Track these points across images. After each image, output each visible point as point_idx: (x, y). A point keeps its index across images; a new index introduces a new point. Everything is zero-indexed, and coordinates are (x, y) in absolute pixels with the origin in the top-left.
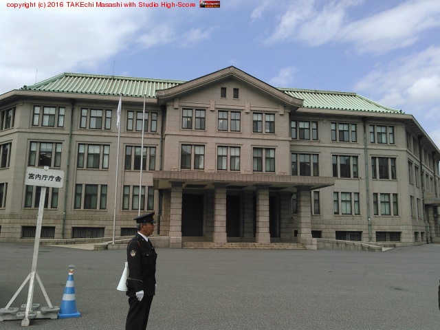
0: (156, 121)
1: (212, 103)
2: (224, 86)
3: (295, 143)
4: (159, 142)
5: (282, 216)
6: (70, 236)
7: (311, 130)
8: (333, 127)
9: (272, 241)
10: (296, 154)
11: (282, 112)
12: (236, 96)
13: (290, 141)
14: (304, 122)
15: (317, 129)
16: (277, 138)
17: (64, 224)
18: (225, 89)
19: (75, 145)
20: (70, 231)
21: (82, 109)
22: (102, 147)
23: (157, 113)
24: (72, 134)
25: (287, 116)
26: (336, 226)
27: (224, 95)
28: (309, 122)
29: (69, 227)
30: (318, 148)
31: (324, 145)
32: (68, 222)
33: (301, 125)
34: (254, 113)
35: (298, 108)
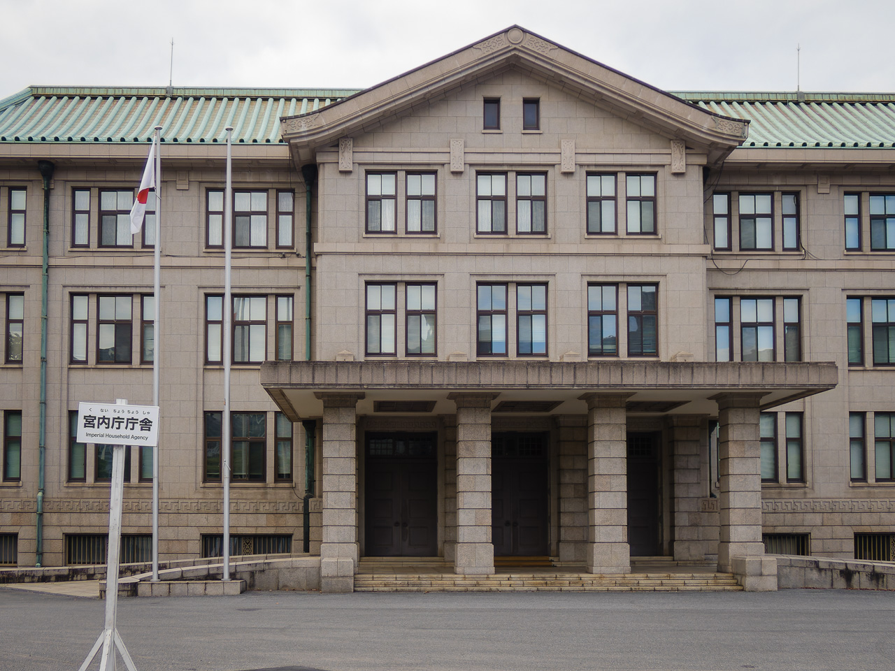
0: (292, 214)
1: (457, 149)
2: (493, 93)
3: (723, 264)
4: (301, 278)
5: (679, 491)
6: (60, 558)
7: (778, 219)
8: (850, 205)
9: (635, 567)
10: (730, 298)
11: (678, 166)
12: (532, 122)
13: (705, 257)
14: (754, 193)
15: (797, 216)
16: (666, 249)
17: (41, 526)
18: (496, 101)
19: (59, 298)
20: (59, 546)
21: (74, 189)
22: (137, 300)
23: (292, 191)
24: (49, 267)
25: (696, 177)
26: (854, 519)
27: (492, 122)
28: (771, 193)
29: (55, 535)
30: (801, 276)
31: (821, 265)
32: (51, 518)
33: (746, 205)
34: (589, 174)
35: (731, 148)
